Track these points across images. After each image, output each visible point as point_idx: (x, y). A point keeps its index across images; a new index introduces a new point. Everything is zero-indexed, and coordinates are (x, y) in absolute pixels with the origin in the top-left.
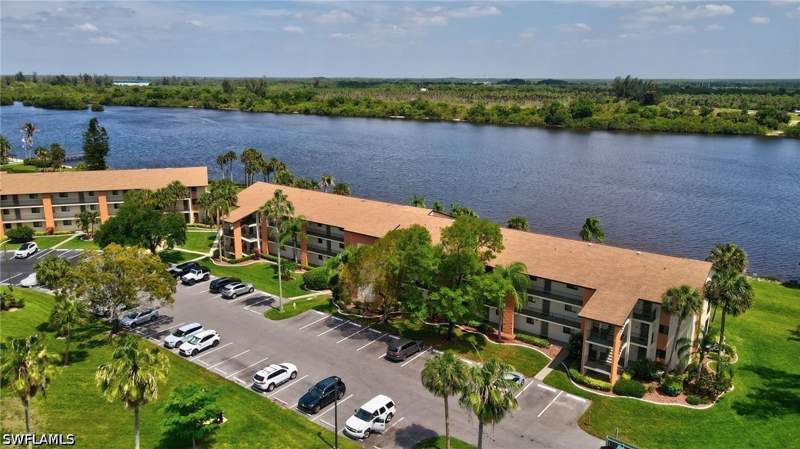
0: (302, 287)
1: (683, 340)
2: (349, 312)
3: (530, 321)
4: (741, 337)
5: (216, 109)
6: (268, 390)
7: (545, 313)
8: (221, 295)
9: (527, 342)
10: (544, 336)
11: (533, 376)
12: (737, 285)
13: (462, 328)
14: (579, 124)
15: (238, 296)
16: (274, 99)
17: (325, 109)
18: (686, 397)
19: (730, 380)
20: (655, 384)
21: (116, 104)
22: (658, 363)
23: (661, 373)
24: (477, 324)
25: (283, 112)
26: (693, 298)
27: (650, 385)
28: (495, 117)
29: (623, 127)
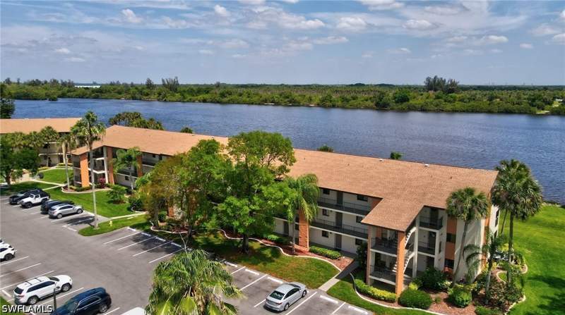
0: (129, 209)
1: (471, 247)
2: (160, 229)
3: (325, 234)
4: (529, 249)
5: (140, 99)
6: (27, 304)
7: (338, 226)
8: (48, 216)
9: (321, 254)
10: (338, 248)
11: (317, 287)
12: (525, 186)
13: (261, 242)
14: (400, 106)
15: (64, 216)
16: (183, 93)
17: (217, 99)
18: (475, 308)
19: (521, 290)
20: (443, 295)
21: (69, 97)
22: (446, 273)
23: (448, 283)
24: (275, 237)
25: (188, 101)
26: (479, 200)
27: (438, 295)
28: (340, 103)
29: (431, 109)
